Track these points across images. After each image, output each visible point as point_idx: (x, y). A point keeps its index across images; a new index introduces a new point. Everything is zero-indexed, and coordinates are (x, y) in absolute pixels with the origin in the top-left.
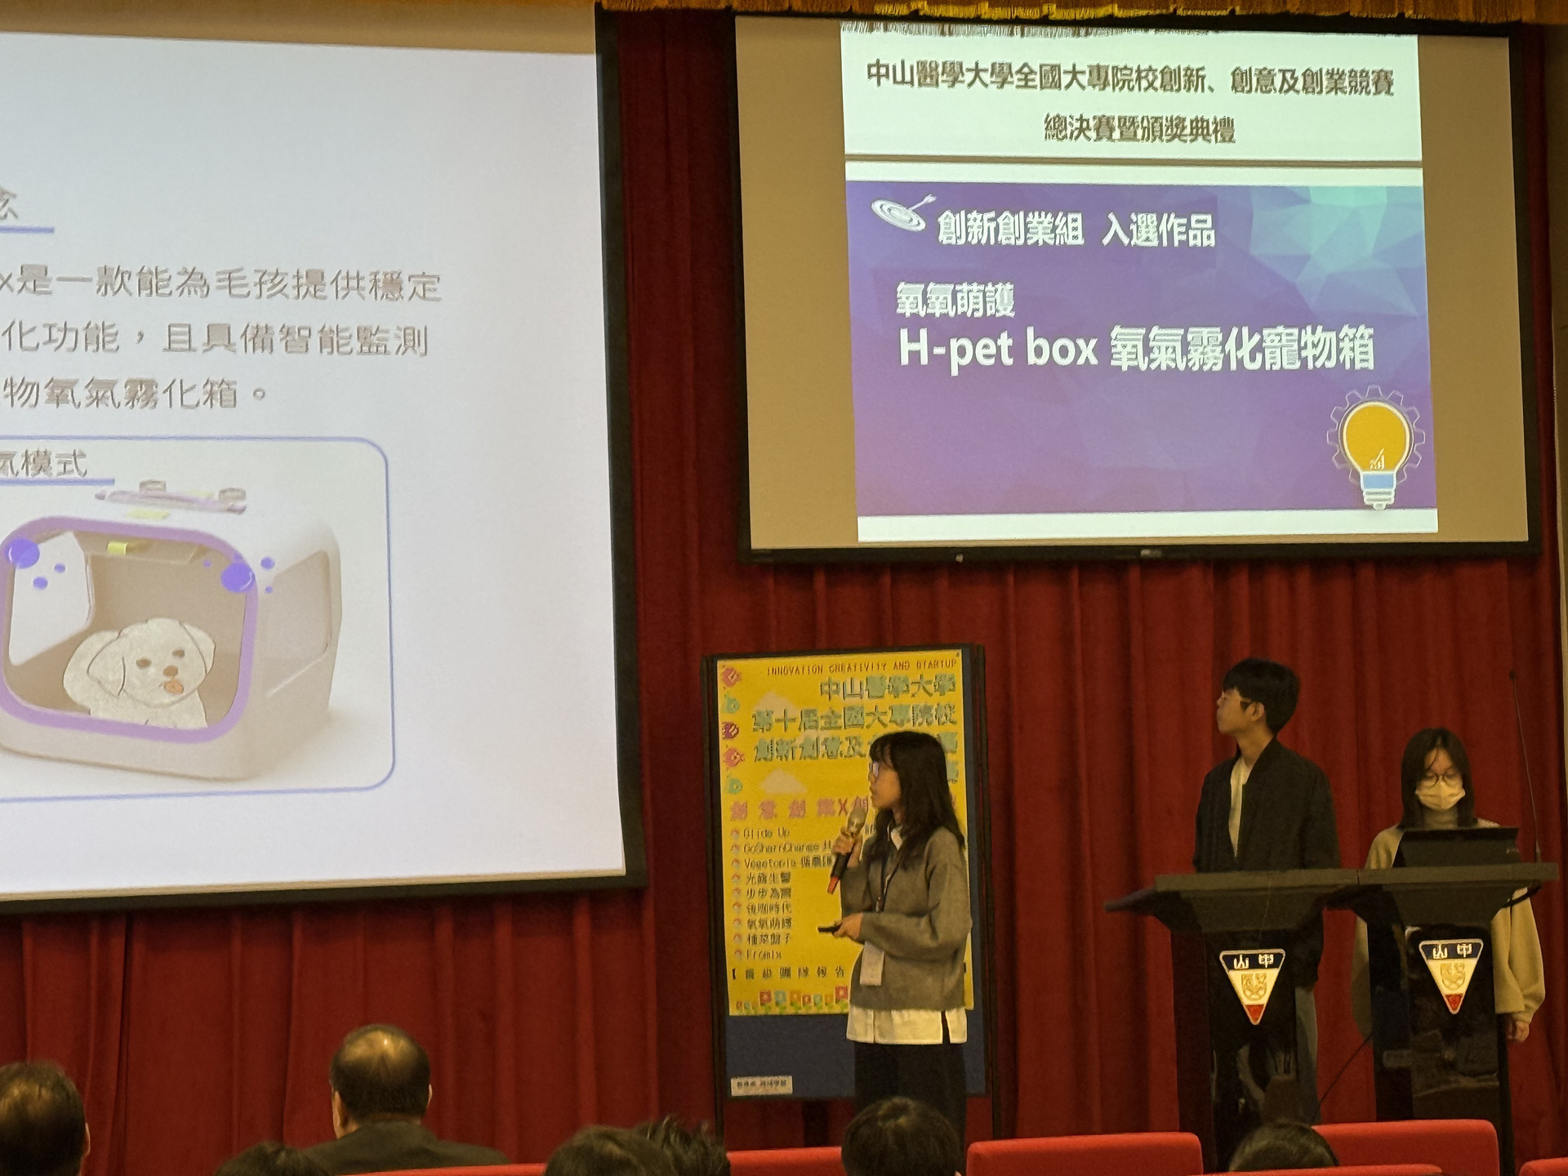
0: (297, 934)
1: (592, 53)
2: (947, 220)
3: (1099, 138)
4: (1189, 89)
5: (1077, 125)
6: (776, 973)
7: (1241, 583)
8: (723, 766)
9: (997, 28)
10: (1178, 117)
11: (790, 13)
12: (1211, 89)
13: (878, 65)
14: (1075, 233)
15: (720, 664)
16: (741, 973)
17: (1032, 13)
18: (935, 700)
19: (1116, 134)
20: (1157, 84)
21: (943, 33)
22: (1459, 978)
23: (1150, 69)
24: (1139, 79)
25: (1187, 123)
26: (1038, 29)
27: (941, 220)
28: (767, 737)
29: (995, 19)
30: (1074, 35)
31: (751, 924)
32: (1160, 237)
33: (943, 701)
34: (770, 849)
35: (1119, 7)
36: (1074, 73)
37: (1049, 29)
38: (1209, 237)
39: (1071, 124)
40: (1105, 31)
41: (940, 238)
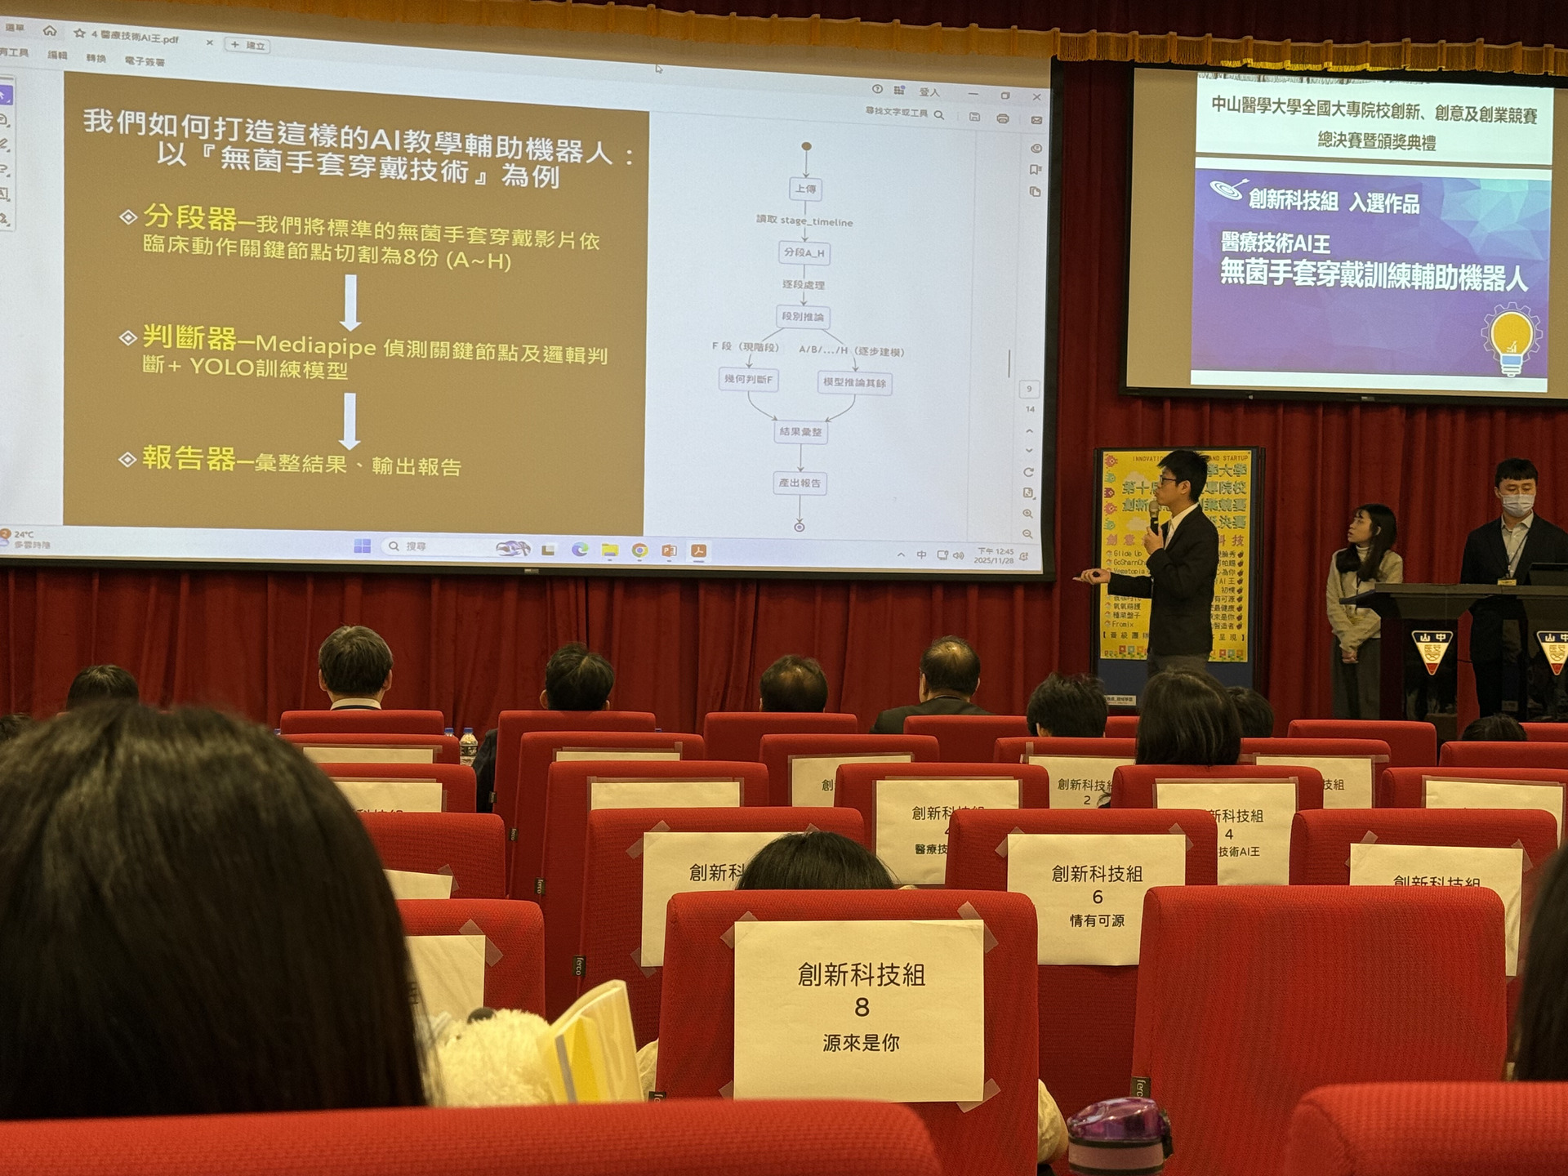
0: (853, 597)
1: (1047, 88)
2: (1256, 194)
3: (1352, 146)
4: (1409, 118)
5: (1339, 138)
6: (1130, 635)
7: (1422, 418)
8: (1104, 513)
9: (1293, 78)
10: (1401, 135)
11: (1169, 66)
12: (1423, 118)
13: (1219, 99)
14: (1333, 204)
15: (1105, 453)
16: (1108, 635)
17: (1317, 68)
18: (1234, 479)
19: (1362, 144)
20: (1390, 114)
21: (1259, 81)
22: (1561, 654)
23: (1386, 105)
24: (1379, 110)
25: (1407, 138)
26: (1319, 79)
27: (1251, 193)
28: (1131, 497)
29: (1292, 69)
30: (1342, 83)
31: (1116, 606)
32: (1385, 208)
33: (1239, 480)
34: (1129, 563)
35: (1371, 66)
36: (1339, 106)
37: (1324, 79)
38: (1415, 208)
39: (1335, 137)
40: (1361, 80)
41: (1250, 205)
